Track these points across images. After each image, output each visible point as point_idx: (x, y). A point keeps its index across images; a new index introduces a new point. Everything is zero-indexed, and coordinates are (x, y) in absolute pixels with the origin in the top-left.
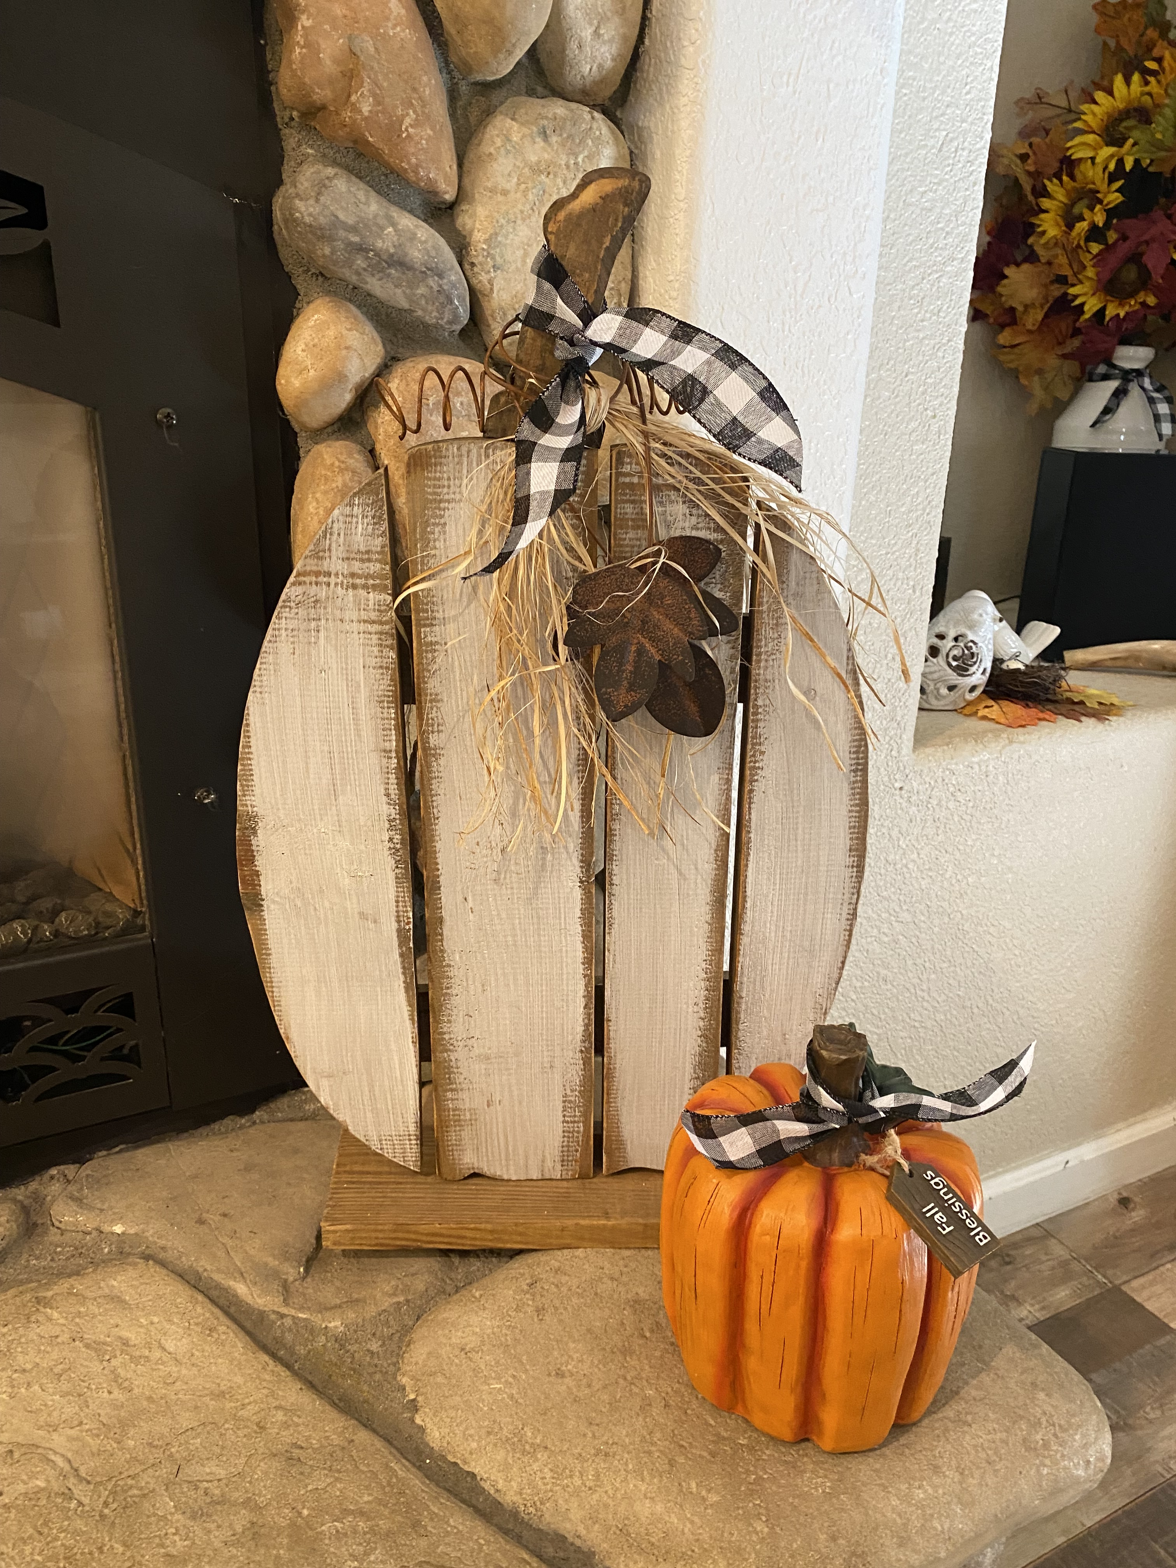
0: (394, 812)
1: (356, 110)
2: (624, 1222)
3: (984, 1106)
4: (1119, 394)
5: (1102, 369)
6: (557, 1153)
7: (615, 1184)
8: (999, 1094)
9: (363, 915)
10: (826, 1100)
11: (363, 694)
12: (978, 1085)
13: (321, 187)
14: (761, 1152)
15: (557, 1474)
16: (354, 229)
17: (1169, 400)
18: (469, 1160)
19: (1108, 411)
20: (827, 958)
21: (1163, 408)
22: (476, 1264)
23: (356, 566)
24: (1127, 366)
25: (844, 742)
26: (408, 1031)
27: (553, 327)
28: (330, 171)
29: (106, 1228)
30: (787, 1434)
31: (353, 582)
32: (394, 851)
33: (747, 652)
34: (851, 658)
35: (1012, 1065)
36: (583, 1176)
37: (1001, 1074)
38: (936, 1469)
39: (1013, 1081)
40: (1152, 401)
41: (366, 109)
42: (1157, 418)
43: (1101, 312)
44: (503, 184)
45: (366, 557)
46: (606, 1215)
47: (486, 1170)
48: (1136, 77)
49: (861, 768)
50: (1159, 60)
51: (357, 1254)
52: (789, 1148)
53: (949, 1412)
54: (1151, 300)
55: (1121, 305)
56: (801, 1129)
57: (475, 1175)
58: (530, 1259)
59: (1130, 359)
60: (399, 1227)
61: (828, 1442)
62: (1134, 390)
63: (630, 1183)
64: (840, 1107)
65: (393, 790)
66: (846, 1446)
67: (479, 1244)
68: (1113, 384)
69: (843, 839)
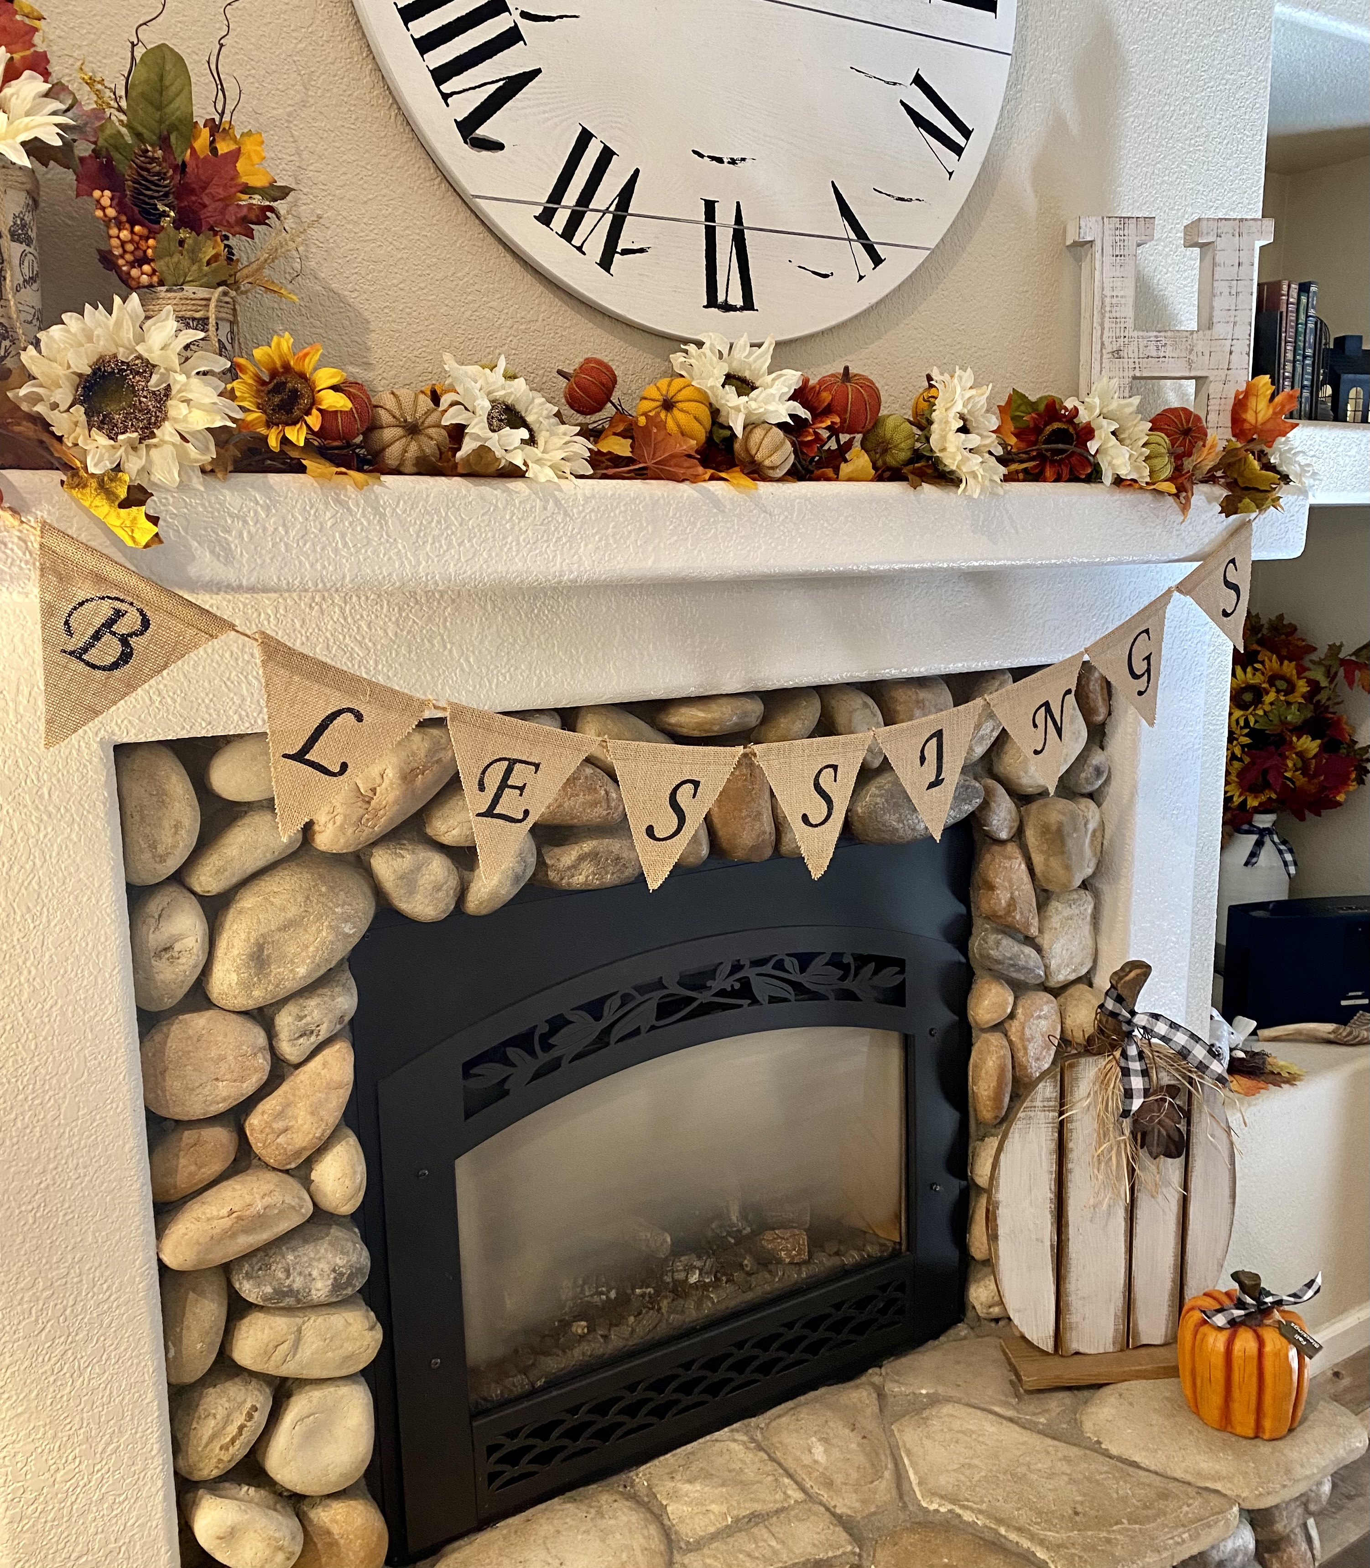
0: (1052, 1196)
1: (1014, 917)
2: (1149, 1367)
3: (1305, 1298)
4: (1259, 844)
5: (1246, 827)
6: (1111, 1340)
7: (1136, 1352)
8: (1310, 1293)
9: (1037, 1240)
10: (1249, 1300)
11: (1044, 1150)
12: (1300, 1290)
13: (998, 943)
14: (1229, 1322)
15: (1168, 1457)
16: (1010, 959)
17: (1291, 851)
18: (1075, 1346)
19: (1253, 854)
20: (1222, 1242)
21: (1288, 857)
22: (1086, 1393)
23: (1046, 1104)
24: (1261, 826)
25: (1226, 1155)
26: (1052, 1288)
27: (1120, 1018)
28: (1000, 937)
29: (917, 1392)
30: (1251, 1434)
31: (1044, 1109)
32: (1051, 1212)
33: (1189, 1124)
34: (1227, 1122)
35: (1313, 1281)
36: (1122, 1350)
37: (1309, 1285)
38: (1307, 1443)
39: (1315, 1287)
40: (1280, 852)
41: (1018, 917)
42: (1286, 864)
43: (1244, 802)
44: (1055, 925)
45: (1049, 1100)
46: (1140, 1365)
47: (1081, 1350)
48: (1249, 669)
49: (1233, 1163)
50: (1263, 663)
51: (1040, 1391)
52: (1238, 1320)
53: (1306, 1424)
54: (1274, 796)
55: (1256, 797)
56: (1241, 1312)
57: (1077, 1353)
58: (1111, 1387)
59: (1264, 822)
60: (1057, 1377)
61: (1267, 1436)
62: (1267, 839)
63: (1143, 1351)
64: (1254, 1302)
65: (1053, 1187)
66: (1274, 1435)
67: (1088, 1382)
68: (1255, 837)
69: (1227, 1192)
